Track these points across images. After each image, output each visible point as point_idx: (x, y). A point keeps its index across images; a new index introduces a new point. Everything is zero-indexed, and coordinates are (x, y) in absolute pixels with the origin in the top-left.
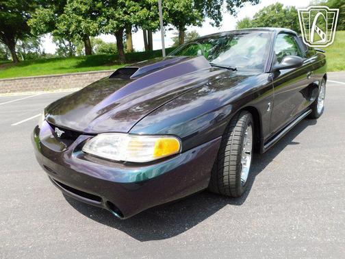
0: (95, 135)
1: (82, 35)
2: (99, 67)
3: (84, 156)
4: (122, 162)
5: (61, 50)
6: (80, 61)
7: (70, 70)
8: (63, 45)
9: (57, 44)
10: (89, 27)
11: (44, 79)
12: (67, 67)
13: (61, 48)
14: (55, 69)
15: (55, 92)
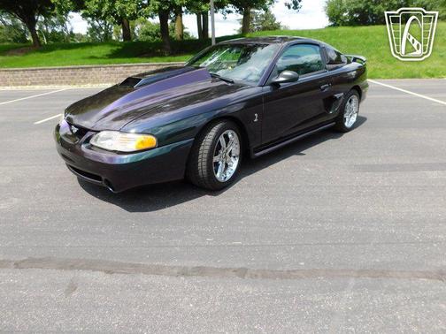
0: (99, 132)
1: (116, 17)
2: (136, 59)
3: (91, 147)
4: (115, 151)
5: (94, 30)
6: (115, 48)
7: (101, 61)
8: (96, 23)
9: (89, 22)
10: (125, 8)
11: (70, 72)
12: (99, 56)
13: (94, 27)
14: (84, 58)
15: (82, 86)
